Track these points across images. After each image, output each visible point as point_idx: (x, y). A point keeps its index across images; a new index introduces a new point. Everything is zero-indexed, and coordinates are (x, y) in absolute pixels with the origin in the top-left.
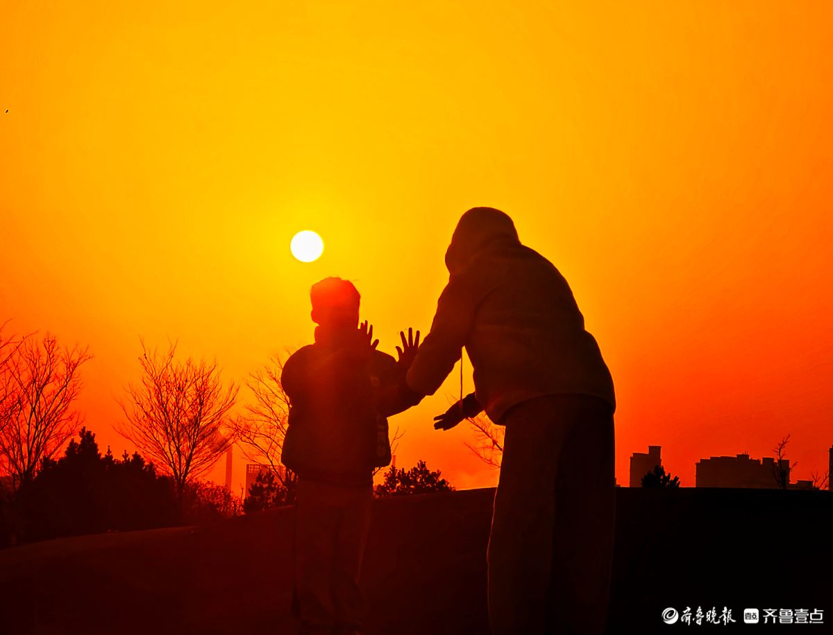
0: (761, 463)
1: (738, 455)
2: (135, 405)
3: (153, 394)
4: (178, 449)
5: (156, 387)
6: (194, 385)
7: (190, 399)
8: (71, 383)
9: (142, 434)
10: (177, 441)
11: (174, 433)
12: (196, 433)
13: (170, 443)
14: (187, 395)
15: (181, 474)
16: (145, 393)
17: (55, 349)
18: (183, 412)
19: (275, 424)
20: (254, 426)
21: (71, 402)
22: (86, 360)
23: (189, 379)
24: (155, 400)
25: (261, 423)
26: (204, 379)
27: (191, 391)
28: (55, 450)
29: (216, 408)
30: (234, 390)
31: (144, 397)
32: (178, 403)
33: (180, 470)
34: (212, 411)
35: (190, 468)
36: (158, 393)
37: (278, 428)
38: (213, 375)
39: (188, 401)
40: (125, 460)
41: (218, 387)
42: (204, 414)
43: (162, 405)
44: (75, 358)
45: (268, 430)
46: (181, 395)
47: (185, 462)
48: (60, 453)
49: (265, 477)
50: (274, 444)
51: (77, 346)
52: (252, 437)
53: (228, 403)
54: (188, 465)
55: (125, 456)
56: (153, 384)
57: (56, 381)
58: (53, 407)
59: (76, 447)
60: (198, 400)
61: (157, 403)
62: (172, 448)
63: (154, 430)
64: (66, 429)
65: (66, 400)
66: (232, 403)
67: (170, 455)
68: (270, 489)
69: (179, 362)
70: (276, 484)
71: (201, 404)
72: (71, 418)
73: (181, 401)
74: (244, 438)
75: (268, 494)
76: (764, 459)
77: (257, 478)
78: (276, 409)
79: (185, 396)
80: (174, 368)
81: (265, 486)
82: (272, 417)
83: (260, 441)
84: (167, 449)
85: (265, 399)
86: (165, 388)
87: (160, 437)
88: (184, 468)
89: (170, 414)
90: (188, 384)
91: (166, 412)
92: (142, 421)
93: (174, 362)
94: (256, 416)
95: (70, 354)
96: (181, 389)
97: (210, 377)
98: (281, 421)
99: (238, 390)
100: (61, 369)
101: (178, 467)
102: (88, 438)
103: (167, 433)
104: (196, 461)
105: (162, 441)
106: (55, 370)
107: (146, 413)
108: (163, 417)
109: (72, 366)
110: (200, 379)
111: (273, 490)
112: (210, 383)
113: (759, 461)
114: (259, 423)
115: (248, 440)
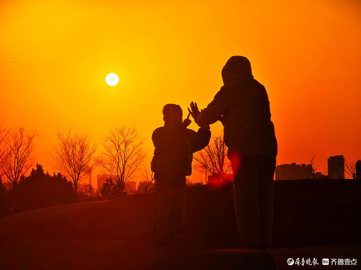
0: (301, 166)
1: (292, 163)
2: (56, 153)
3: (63, 149)
4: (74, 170)
5: (64, 146)
6: (79, 145)
7: (78, 150)
8: (30, 146)
9: (60, 165)
10: (73, 167)
11: (72, 164)
12: (81, 164)
13: (71, 168)
14: (77, 148)
15: (76, 180)
16: (60, 149)
17: (23, 132)
18: (75, 156)
19: (113, 159)
20: (104, 160)
21: (31, 153)
22: (36, 136)
23: (77, 142)
24: (64, 151)
25: (107, 159)
26: (83, 142)
27: (78, 147)
28: (25, 172)
29: (88, 154)
30: (95, 146)
31: (59, 150)
32: (73, 152)
33: (75, 179)
34: (87, 155)
35: (79, 178)
36: (65, 148)
37: (114, 160)
38: (87, 140)
39: (77, 151)
40: (54, 175)
41: (89, 145)
42: (84, 156)
43: (67, 153)
44: (32, 135)
45: (110, 161)
46: (74, 149)
47: (77, 175)
48: (28, 174)
49: (109, 180)
50: (113, 167)
51: (32, 131)
52: (104, 164)
53: (93, 151)
54: (78, 176)
55: (54, 174)
56: (63, 144)
57: (25, 145)
58: (24, 155)
59: (35, 171)
60: (81, 150)
61: (65, 152)
62: (72, 170)
63: (64, 162)
64: (29, 164)
65: (29, 152)
66: (95, 151)
67: (71, 172)
68: (111, 184)
69: (73, 136)
70: (113, 182)
71: (82, 152)
72: (31, 159)
73: (74, 151)
74: (101, 165)
75: (111, 187)
76: (302, 164)
77: (106, 181)
78: (113, 153)
79: (76, 149)
80: (71, 138)
81: (109, 183)
82: (112, 156)
83: (107, 166)
84: (70, 170)
85: (108, 149)
86: (67, 146)
87: (67, 165)
88: (77, 177)
89: (71, 156)
90: (77, 144)
91: (68, 155)
92: (59, 160)
93: (71, 136)
94: (105, 156)
95: (29, 134)
96: (74, 146)
97: (85, 141)
98: (115, 157)
99: (97, 146)
100: (26, 140)
101: (75, 177)
102: (39, 167)
103: (70, 164)
104: (81, 174)
105: (68, 167)
106: (24, 141)
107: (61, 156)
108: (67, 158)
109: (30, 139)
110: (82, 142)
111: (112, 185)
112: (86, 144)
113: (300, 165)
114: (106, 159)
115: (102, 166)
